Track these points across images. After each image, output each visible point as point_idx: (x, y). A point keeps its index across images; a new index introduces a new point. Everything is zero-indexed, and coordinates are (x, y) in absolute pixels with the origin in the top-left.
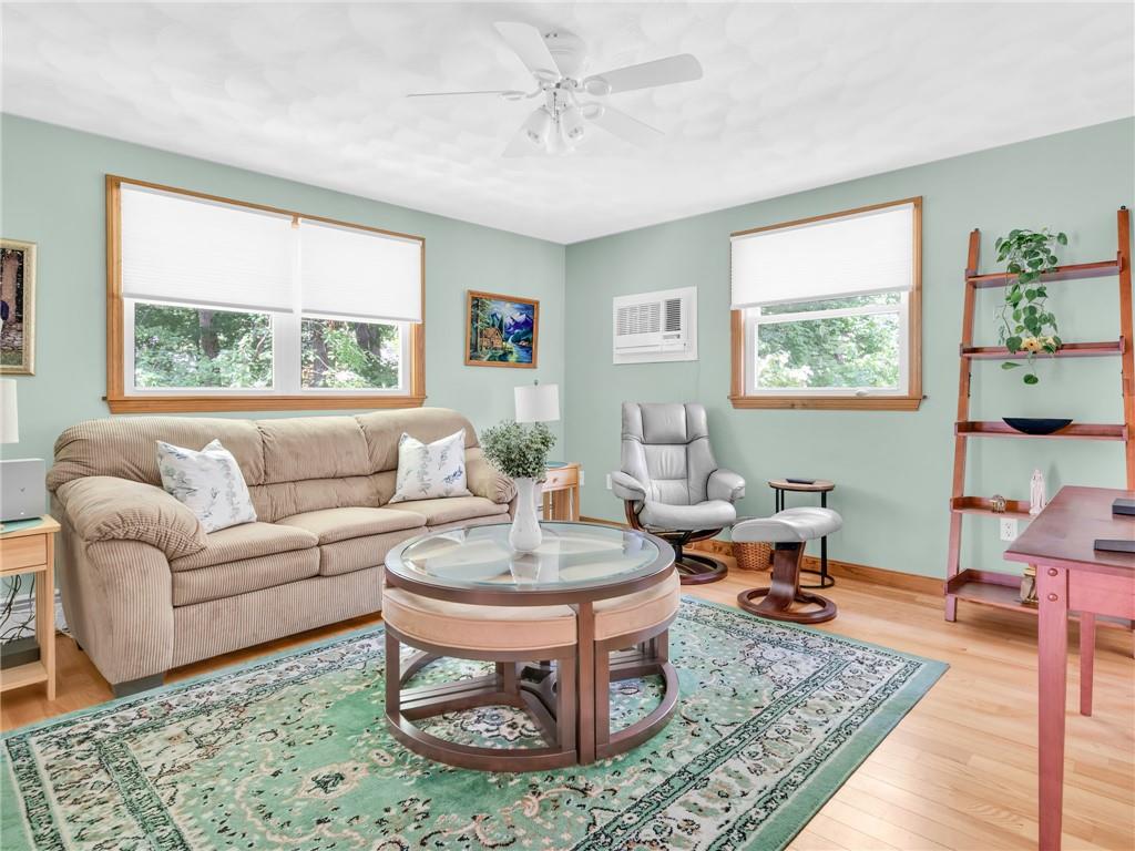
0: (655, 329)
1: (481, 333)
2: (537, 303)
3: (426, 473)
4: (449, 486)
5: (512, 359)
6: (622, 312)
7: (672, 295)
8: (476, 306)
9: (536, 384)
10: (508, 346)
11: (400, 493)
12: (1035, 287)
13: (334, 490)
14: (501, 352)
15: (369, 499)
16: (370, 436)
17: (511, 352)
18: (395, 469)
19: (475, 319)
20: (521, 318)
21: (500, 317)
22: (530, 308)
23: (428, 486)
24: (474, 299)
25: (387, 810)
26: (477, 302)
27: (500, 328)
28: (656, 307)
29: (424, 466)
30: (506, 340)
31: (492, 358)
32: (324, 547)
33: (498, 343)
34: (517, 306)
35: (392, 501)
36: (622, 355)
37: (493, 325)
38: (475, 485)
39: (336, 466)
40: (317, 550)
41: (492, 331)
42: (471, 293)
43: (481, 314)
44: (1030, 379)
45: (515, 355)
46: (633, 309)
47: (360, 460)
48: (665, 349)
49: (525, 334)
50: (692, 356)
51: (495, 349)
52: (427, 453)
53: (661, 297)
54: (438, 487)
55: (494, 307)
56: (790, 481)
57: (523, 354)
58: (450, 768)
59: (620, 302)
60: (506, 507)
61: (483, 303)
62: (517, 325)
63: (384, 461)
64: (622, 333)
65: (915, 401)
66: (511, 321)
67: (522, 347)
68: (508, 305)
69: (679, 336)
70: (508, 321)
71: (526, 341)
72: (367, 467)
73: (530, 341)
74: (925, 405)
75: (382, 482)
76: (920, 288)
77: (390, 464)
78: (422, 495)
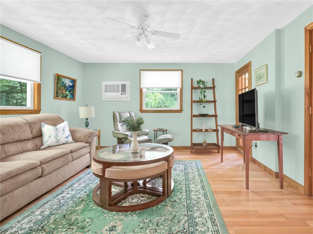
0: (118, 91)
1: (59, 88)
2: (76, 80)
3: (58, 136)
4: (67, 140)
5: (68, 97)
6: (106, 86)
7: (124, 83)
8: (58, 79)
9: (87, 106)
10: (67, 93)
11: (46, 144)
12: (204, 90)
13: (20, 146)
14: (65, 95)
15: (33, 148)
16: (30, 125)
17: (68, 95)
18: (42, 136)
19: (58, 83)
20: (71, 84)
21: (65, 83)
22: (74, 81)
23: (59, 141)
24: (58, 76)
25: (139, 225)
26: (58, 78)
27: (65, 87)
28: (118, 86)
29: (57, 134)
30: (67, 91)
31: (62, 97)
32: (42, 166)
33: (64, 92)
34: (70, 80)
35: (42, 147)
36: (106, 98)
37: (63, 86)
38: (77, 138)
39: (19, 137)
40: (40, 167)
41: (62, 88)
42: (57, 74)
43: (59, 82)
44: (204, 107)
45: (69, 96)
46: (110, 86)
47: (28, 134)
48: (121, 97)
49: (72, 90)
50: (129, 99)
51: (63, 94)
52: (57, 129)
53: (120, 83)
54: (63, 140)
55: (64, 80)
56: (158, 129)
57: (71, 96)
58: (141, 211)
59: (105, 83)
60: (88, 144)
61: (60, 78)
62: (70, 86)
63: (36, 133)
64: (106, 91)
65: (181, 111)
66: (68, 85)
67: (71, 94)
68: (68, 80)
69: (125, 94)
70: (67, 85)
71: (72, 92)
72: (30, 136)
73: (73, 92)
74: (183, 112)
75: (37, 141)
76: (182, 88)
77: (39, 134)
78: (57, 144)
